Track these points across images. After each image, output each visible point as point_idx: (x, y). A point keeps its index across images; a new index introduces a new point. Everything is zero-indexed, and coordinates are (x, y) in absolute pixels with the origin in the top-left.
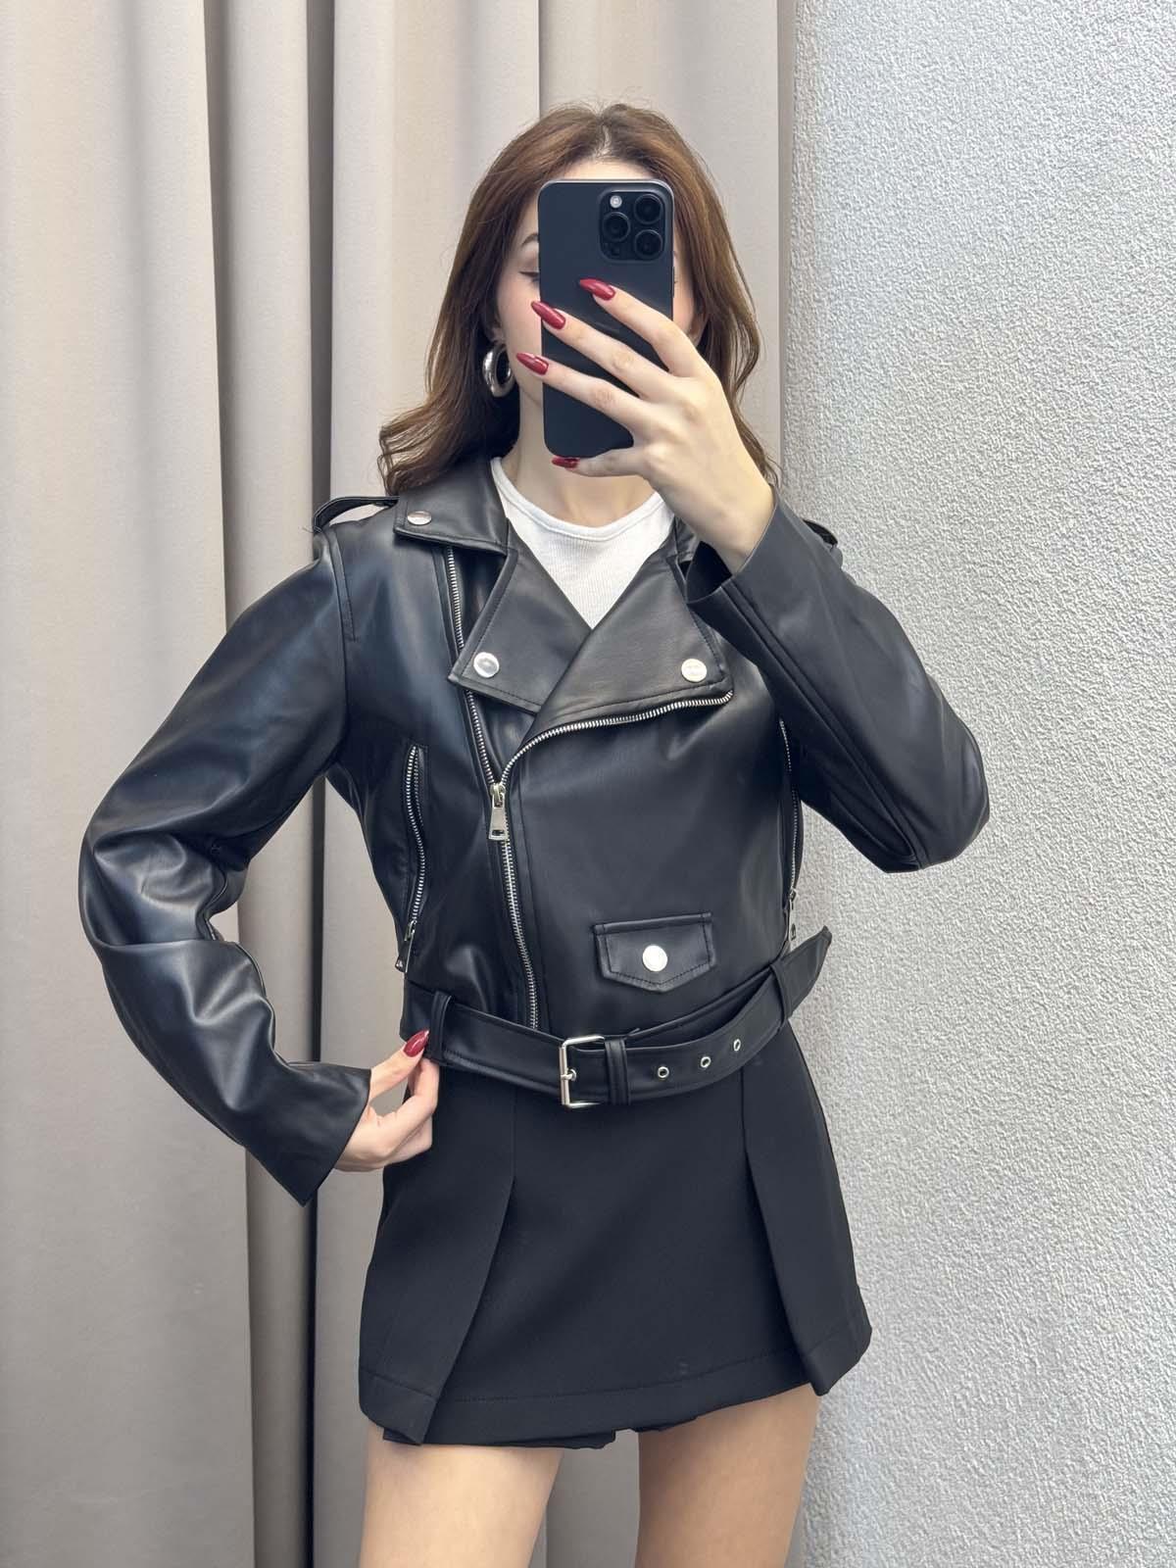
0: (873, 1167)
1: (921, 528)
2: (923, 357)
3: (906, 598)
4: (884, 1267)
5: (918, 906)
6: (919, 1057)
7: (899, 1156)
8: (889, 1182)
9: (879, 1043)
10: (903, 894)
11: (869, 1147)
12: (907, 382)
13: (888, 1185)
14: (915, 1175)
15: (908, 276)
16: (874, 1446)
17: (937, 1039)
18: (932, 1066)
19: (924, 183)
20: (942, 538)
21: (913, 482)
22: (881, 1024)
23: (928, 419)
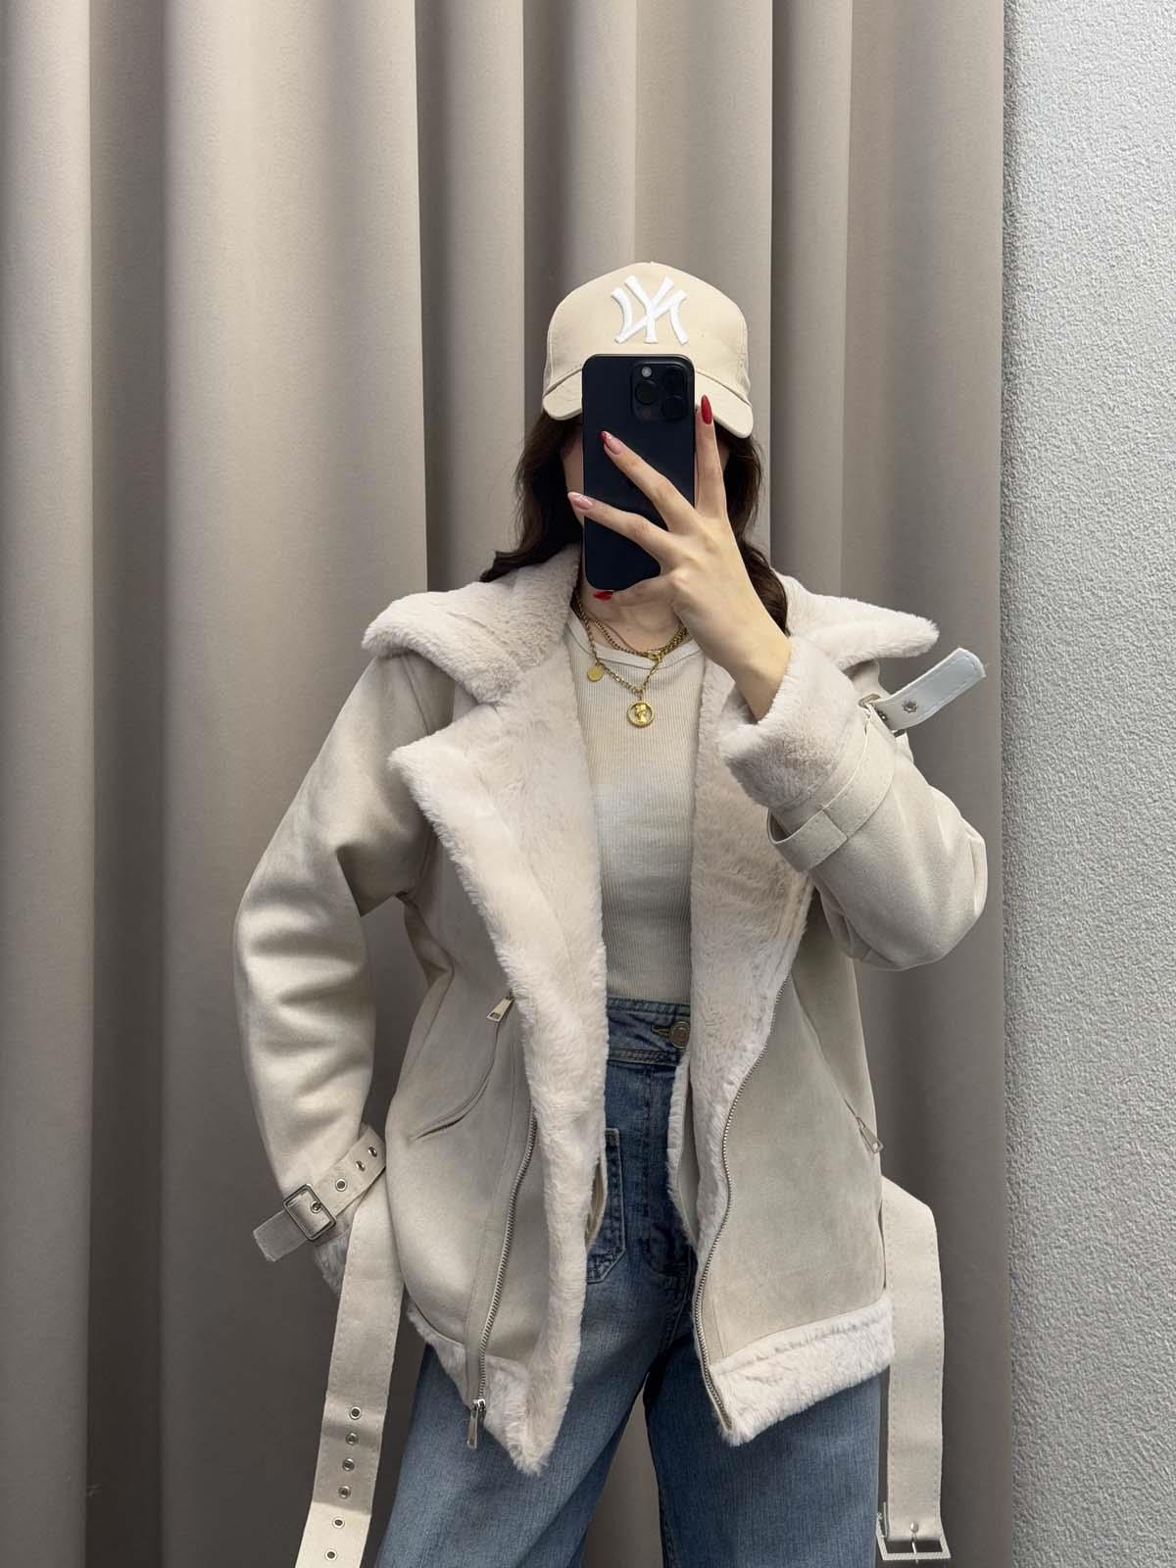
0: (1070, 1243)
1: (1124, 598)
2: (1126, 430)
3: (1106, 668)
4: (1085, 1345)
5: (1124, 975)
6: (1128, 1128)
7: (1105, 1231)
8: (1093, 1259)
9: (1076, 1117)
10: (1105, 965)
11: (1066, 1223)
12: (1106, 456)
13: (1091, 1261)
14: (1124, 1249)
15: (1106, 352)
16: (1073, 1532)
17: (1151, 1108)
18: (1144, 1137)
19: (1125, 262)
20: (1152, 607)
21: (1115, 554)
22: (1079, 1098)
23: (1132, 490)
